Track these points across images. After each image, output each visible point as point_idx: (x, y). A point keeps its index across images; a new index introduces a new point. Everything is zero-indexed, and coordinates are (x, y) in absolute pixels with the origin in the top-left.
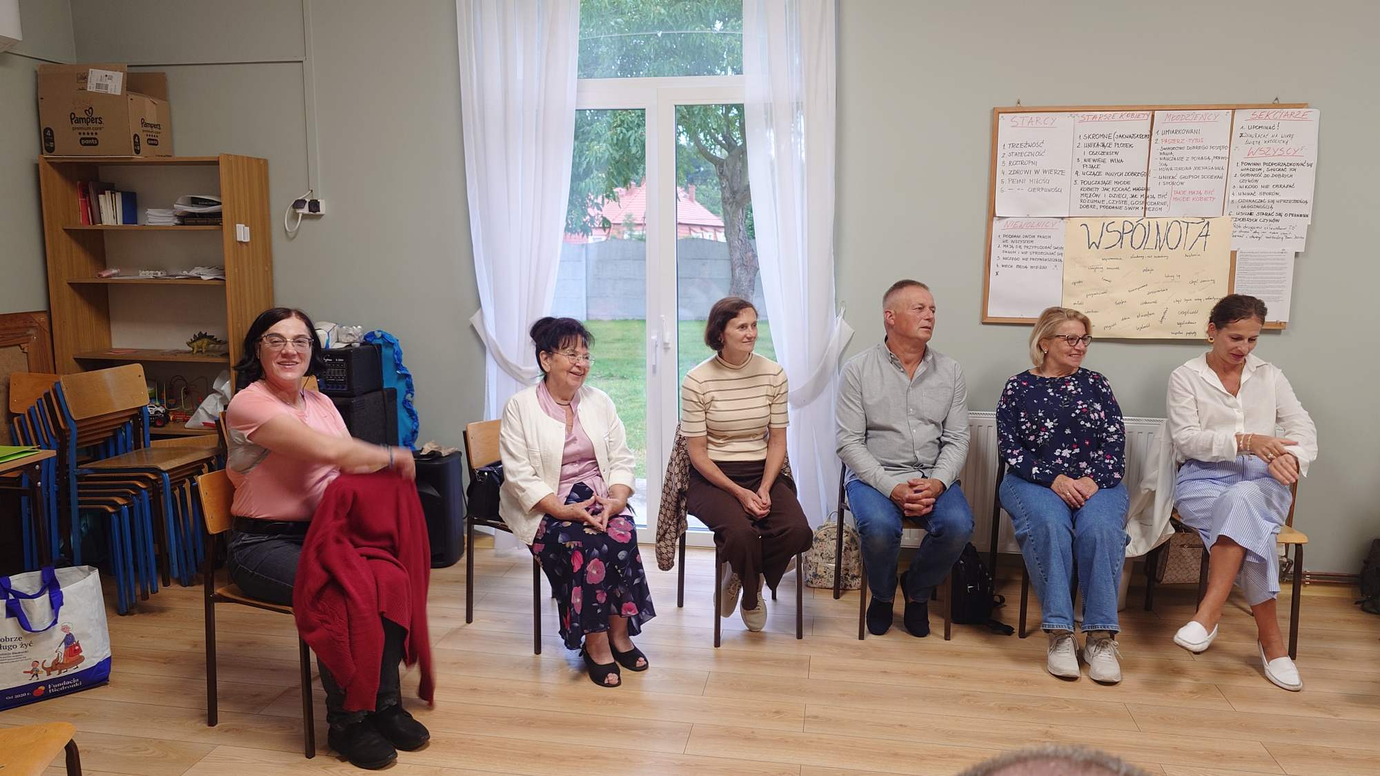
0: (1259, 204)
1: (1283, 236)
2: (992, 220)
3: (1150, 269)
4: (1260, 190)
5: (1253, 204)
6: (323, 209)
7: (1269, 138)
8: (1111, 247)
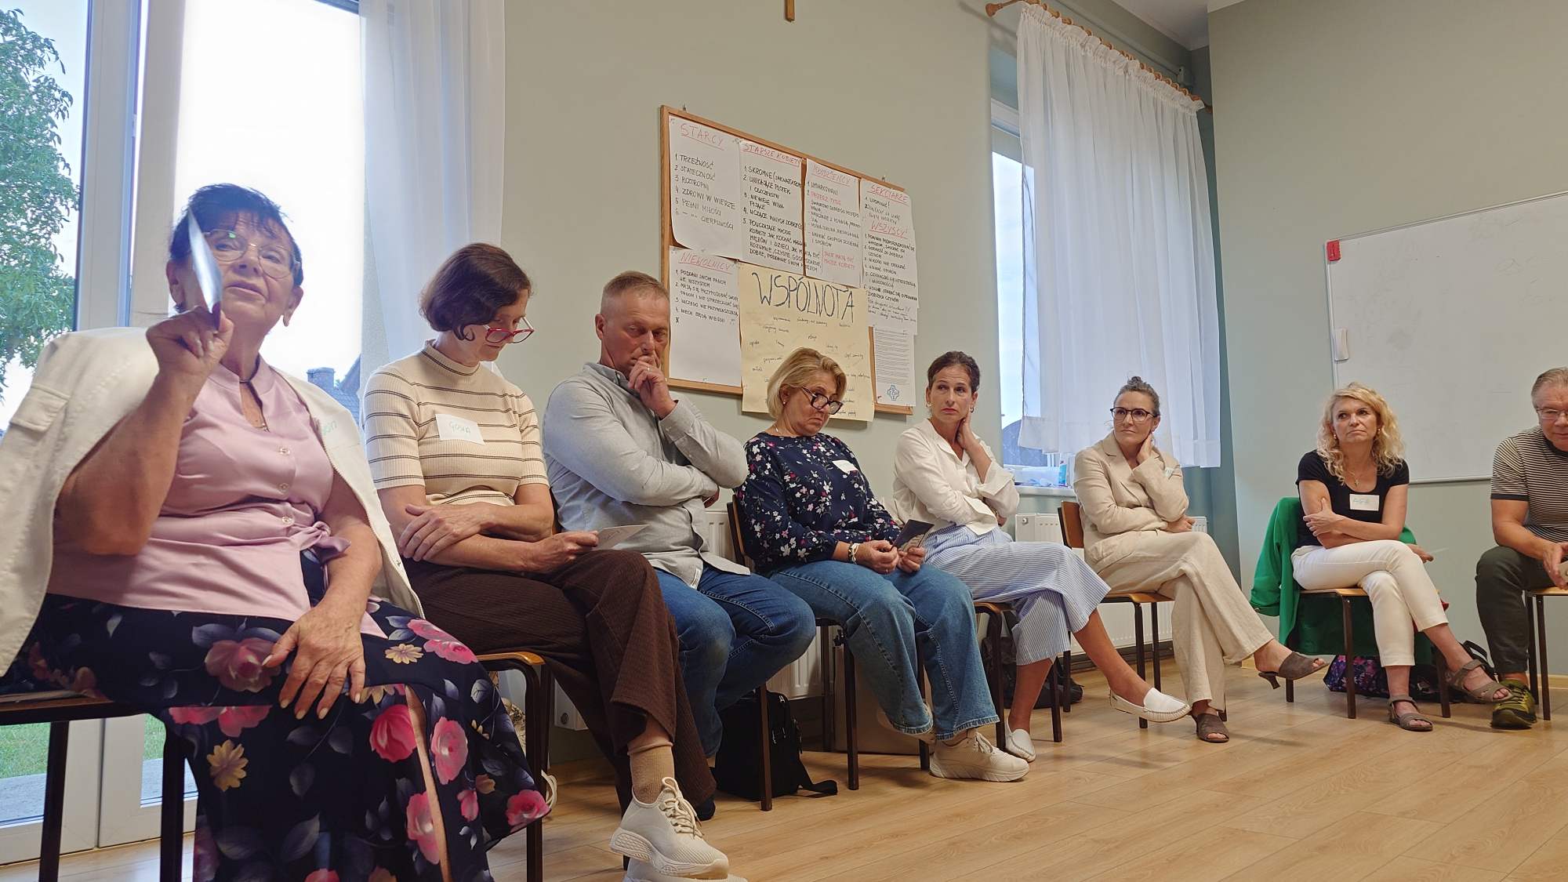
0: (884, 281)
1: (902, 317)
2: (668, 249)
3: (814, 336)
4: (882, 266)
5: (881, 279)
7: (884, 215)
8: (780, 305)
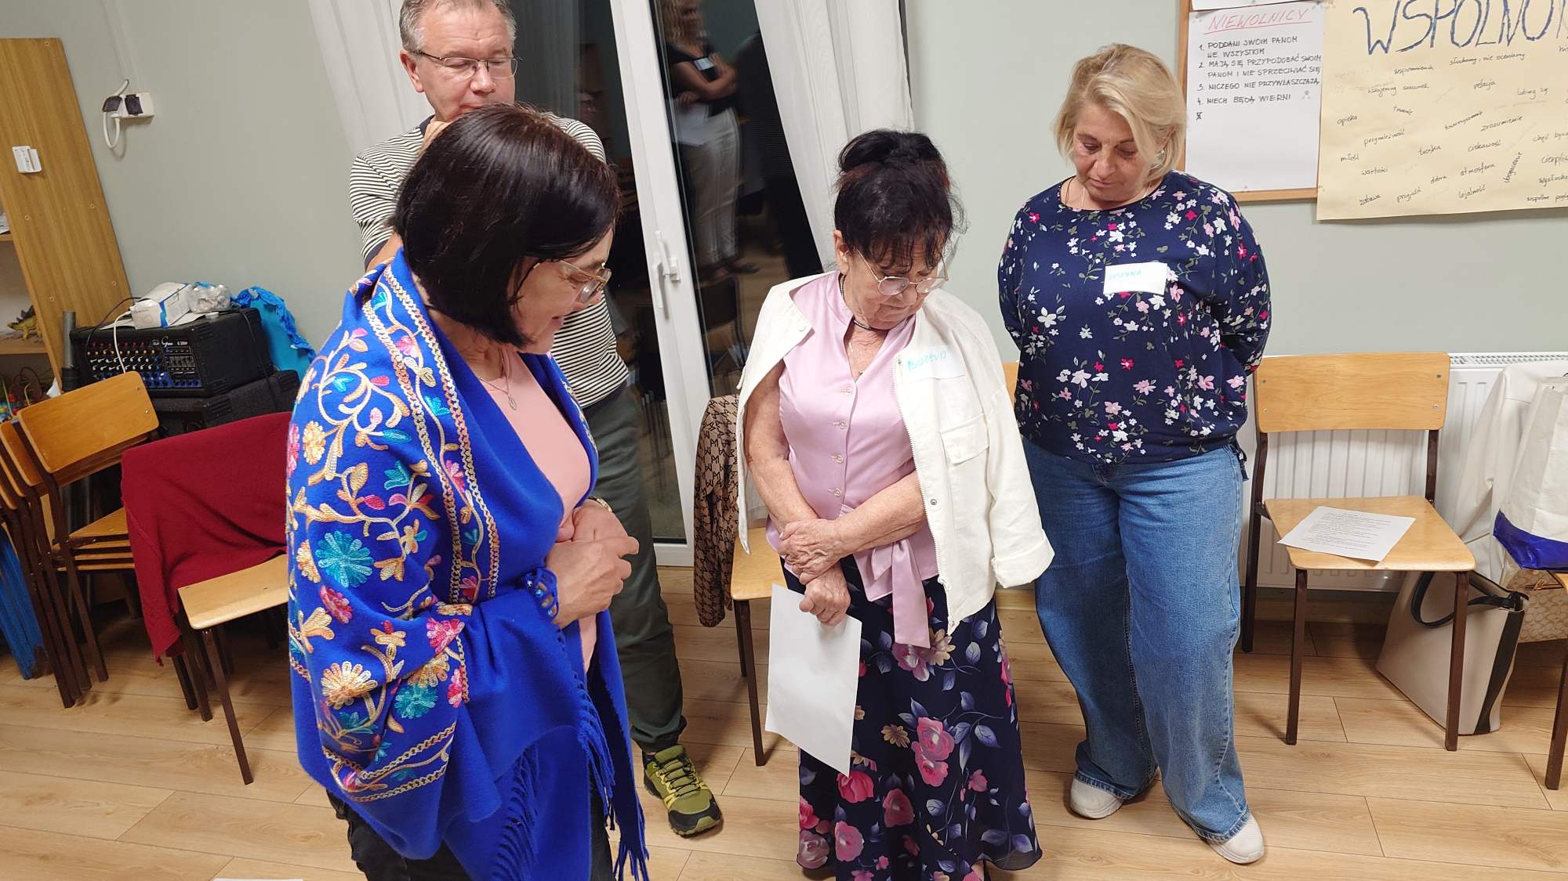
2: (1187, 18)
3: (1487, 81)
6: (147, 107)
8: (1411, 47)
